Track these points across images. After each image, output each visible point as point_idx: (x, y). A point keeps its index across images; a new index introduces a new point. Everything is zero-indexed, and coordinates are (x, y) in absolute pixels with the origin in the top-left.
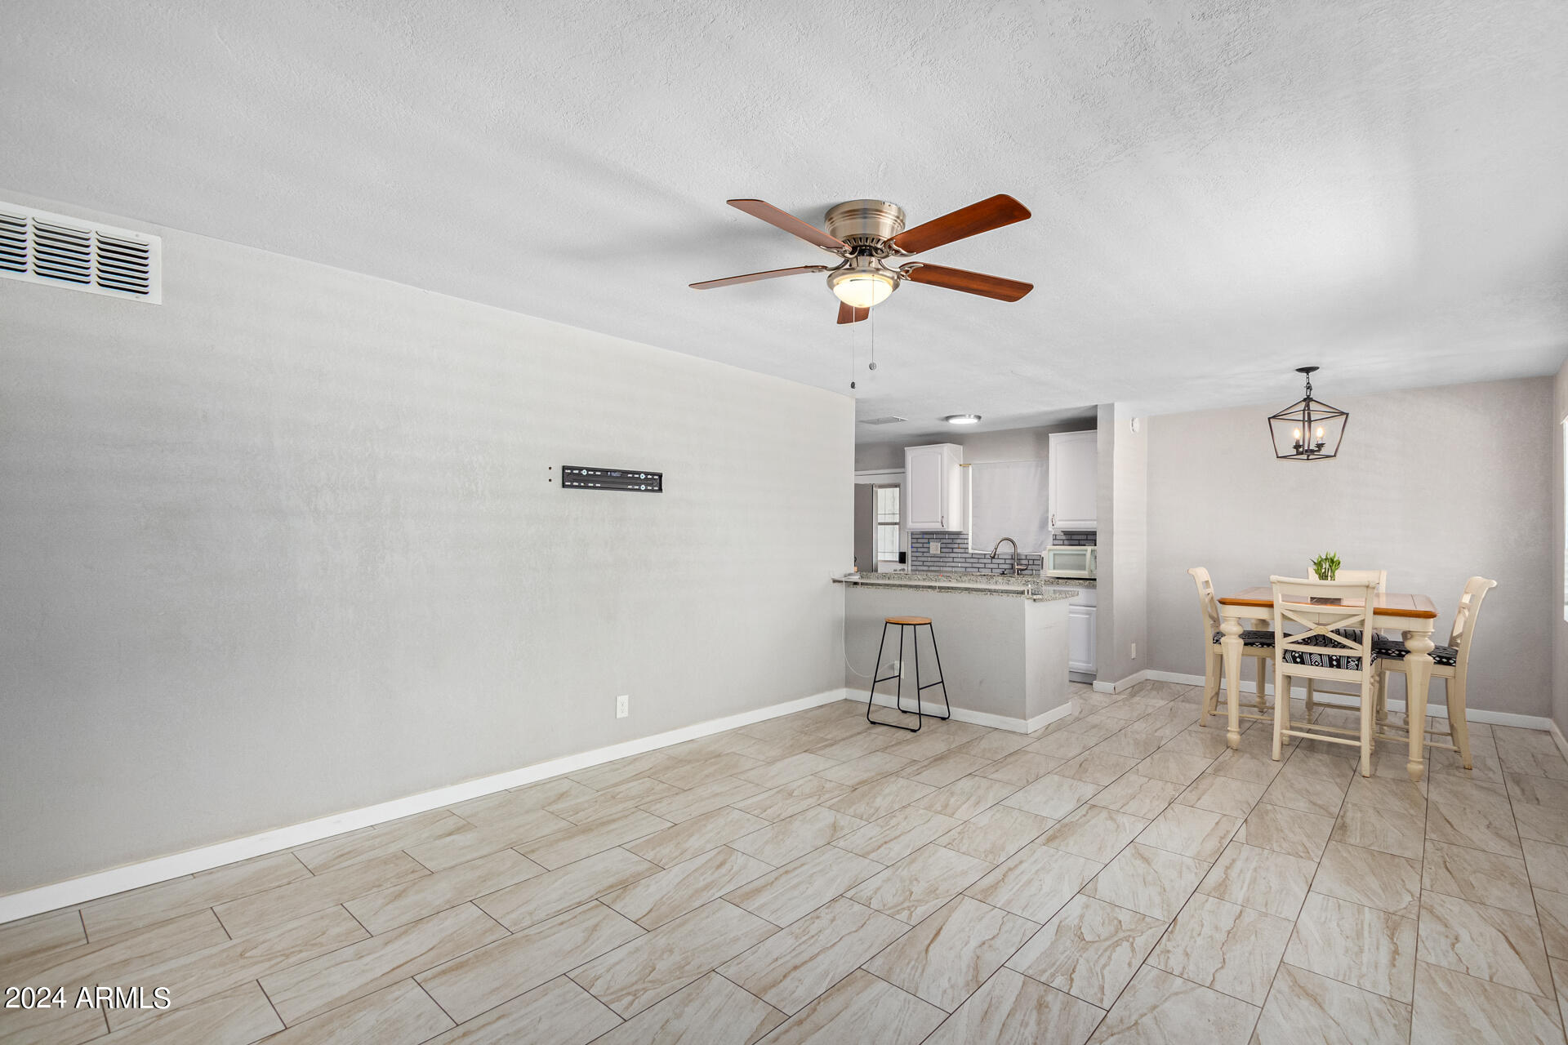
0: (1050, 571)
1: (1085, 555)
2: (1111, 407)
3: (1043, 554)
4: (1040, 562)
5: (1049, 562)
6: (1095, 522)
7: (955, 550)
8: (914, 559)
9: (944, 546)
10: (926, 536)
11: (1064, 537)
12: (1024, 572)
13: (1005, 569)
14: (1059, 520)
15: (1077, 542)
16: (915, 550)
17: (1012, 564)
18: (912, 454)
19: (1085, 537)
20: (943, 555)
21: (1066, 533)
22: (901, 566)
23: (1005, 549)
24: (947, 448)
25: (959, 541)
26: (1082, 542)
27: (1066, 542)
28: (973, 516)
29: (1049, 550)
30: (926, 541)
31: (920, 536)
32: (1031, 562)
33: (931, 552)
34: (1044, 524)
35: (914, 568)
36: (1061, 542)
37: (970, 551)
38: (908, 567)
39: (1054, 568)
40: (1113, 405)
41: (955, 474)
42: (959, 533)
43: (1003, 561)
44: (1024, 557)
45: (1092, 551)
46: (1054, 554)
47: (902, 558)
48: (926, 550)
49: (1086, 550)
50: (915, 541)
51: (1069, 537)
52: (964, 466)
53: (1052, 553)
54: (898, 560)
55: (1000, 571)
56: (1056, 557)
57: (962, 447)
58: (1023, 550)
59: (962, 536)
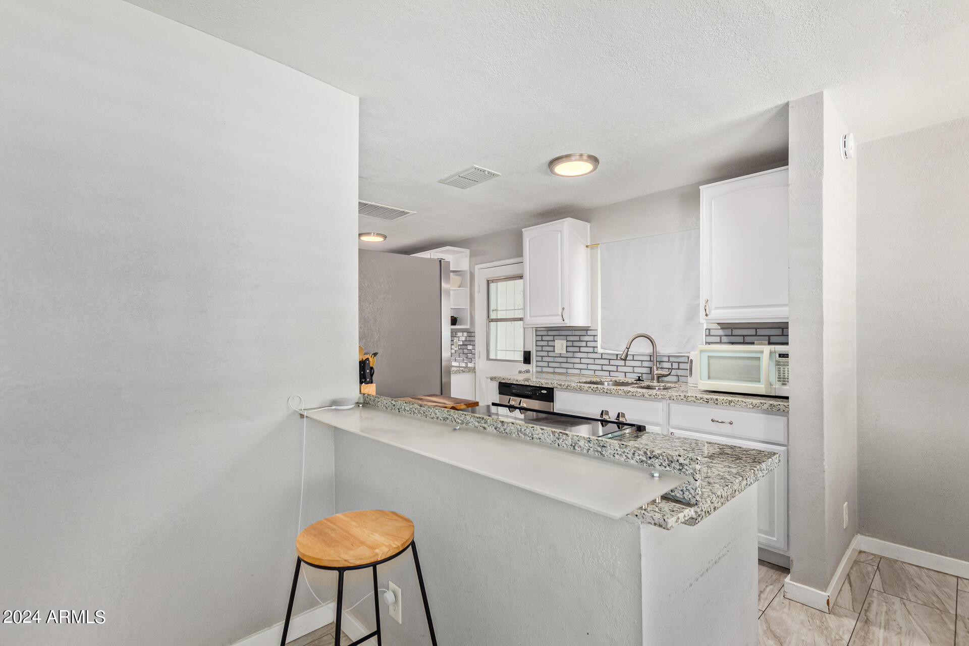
0: (701, 381)
1: (759, 359)
2: (817, 101)
3: (693, 355)
4: (688, 366)
5: (700, 366)
6: (787, 308)
7: (582, 349)
8: (540, 359)
9: (570, 344)
10: (551, 333)
11: (721, 332)
12: (665, 379)
13: (642, 374)
14: (717, 308)
15: (741, 339)
16: (540, 348)
17: (651, 368)
18: (530, 235)
19: (753, 332)
20: (570, 355)
21: (724, 326)
22: (526, 367)
23: (642, 348)
24: (567, 224)
25: (586, 338)
26: (748, 339)
27: (725, 339)
28: (603, 308)
29: (701, 351)
30: (551, 338)
31: (545, 333)
32: (675, 366)
33: (556, 351)
34: (692, 315)
35: (539, 369)
36: (717, 339)
37: (600, 350)
38: (532, 367)
39: (709, 378)
40: (820, 95)
41: (582, 256)
42: (586, 329)
43: (639, 364)
44: (666, 359)
45: (771, 353)
46: (709, 357)
47: (527, 358)
48: (551, 349)
49: (762, 352)
50: (539, 338)
51: (729, 332)
52: (591, 247)
53: (705, 356)
54: (522, 359)
55: (635, 376)
56: (712, 361)
57: (588, 225)
58: (664, 349)
59: (589, 333)
